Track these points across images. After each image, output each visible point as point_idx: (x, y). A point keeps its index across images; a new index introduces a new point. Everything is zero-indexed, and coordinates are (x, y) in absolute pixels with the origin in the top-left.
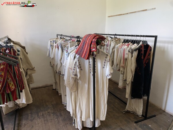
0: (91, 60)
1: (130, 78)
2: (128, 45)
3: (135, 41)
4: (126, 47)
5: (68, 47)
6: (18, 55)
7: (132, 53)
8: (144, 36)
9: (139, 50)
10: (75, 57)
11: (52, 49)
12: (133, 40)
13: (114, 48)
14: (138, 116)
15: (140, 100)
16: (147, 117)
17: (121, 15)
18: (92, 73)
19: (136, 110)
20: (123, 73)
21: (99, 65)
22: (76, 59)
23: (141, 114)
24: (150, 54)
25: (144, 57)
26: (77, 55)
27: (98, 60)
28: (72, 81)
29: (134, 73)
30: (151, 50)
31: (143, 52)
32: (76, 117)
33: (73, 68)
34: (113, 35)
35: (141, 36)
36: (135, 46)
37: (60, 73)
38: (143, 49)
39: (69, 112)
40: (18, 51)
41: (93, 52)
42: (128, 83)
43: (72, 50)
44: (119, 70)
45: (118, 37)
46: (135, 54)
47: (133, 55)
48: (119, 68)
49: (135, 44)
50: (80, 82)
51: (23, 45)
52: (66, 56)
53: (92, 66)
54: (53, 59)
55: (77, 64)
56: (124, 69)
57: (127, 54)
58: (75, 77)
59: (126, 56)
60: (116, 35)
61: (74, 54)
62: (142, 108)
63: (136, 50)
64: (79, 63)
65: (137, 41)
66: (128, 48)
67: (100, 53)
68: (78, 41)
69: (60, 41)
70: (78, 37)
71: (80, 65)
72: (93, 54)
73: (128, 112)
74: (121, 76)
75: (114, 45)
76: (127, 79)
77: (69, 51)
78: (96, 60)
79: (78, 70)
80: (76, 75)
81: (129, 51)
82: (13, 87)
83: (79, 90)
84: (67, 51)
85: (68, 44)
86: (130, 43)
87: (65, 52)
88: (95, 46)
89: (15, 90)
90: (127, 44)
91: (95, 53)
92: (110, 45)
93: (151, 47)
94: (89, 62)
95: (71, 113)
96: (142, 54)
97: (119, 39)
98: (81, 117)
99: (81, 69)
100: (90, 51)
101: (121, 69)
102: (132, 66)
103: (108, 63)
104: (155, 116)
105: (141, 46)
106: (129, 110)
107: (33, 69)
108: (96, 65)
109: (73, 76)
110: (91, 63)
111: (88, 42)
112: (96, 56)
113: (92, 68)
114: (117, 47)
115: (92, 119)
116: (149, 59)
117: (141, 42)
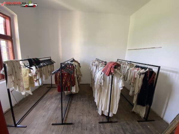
0: (111, 76)
1: (137, 91)
2: (138, 70)
3: (143, 67)
4: (136, 70)
5: (99, 67)
6: (75, 68)
7: (140, 75)
8: (150, 65)
9: (146, 74)
10: (101, 74)
11: (92, 66)
12: (142, 67)
13: (128, 69)
14: (141, 117)
15: (143, 107)
16: (148, 120)
17: (136, 49)
18: (110, 84)
19: (140, 113)
20: (132, 86)
21: (115, 80)
22: (102, 75)
23: (144, 117)
24: (154, 78)
25: (149, 79)
26: (103, 72)
27: (115, 77)
28: (98, 86)
29: (140, 88)
30: (155, 75)
31: (148, 76)
32: (99, 107)
33: (100, 79)
34: (129, 61)
35: (148, 65)
36: (143, 71)
37: (94, 80)
38: (149, 74)
39: (96, 103)
40: (76, 66)
41: (112, 73)
42: (135, 94)
43: (101, 68)
44: (130, 84)
45: (132, 63)
46: (142, 76)
47: (141, 76)
48: (131, 83)
49: (143, 70)
50: (103, 88)
51: (79, 62)
52: (97, 71)
53: (111, 80)
54: (92, 71)
55: (102, 77)
56: (134, 84)
57: (137, 75)
58: (100, 84)
59: (136, 76)
60: (131, 62)
61: (102, 71)
62: (145, 112)
63: (143, 74)
64: (103, 77)
65: (145, 67)
66: (138, 72)
67: (117, 73)
68: (105, 64)
69: (97, 62)
70: (105, 62)
71: (104, 78)
72: (112, 74)
73: (134, 113)
74: (132, 88)
75: (129, 68)
76: (135, 91)
77: (99, 69)
78: (113, 77)
79: (102, 81)
80: (101, 83)
81: (138, 74)
82: (69, 85)
83: (102, 92)
84: (98, 69)
85: (99, 65)
86: (139, 68)
87: (97, 69)
88: (113, 70)
89: (69, 86)
90: (137, 68)
91: (113, 73)
92: (126, 67)
93: (155, 73)
94: (110, 77)
95: (97, 104)
96: (147, 77)
97: (133, 65)
98: (101, 108)
99: (105, 81)
100: (110, 71)
101: (132, 84)
102: (139, 83)
103: (121, 80)
104: (154, 121)
105: (147, 72)
106: (135, 111)
107: (81, 75)
108: (113, 80)
109: (99, 84)
110: (111, 78)
111: (110, 66)
112: (113, 75)
113: (110, 81)
114: (131, 70)
115: (107, 111)
116: (153, 81)
117: (148, 69)
